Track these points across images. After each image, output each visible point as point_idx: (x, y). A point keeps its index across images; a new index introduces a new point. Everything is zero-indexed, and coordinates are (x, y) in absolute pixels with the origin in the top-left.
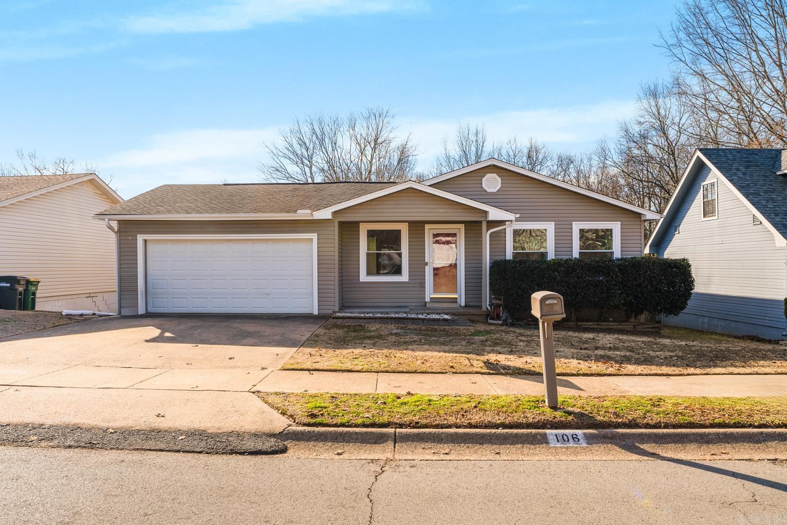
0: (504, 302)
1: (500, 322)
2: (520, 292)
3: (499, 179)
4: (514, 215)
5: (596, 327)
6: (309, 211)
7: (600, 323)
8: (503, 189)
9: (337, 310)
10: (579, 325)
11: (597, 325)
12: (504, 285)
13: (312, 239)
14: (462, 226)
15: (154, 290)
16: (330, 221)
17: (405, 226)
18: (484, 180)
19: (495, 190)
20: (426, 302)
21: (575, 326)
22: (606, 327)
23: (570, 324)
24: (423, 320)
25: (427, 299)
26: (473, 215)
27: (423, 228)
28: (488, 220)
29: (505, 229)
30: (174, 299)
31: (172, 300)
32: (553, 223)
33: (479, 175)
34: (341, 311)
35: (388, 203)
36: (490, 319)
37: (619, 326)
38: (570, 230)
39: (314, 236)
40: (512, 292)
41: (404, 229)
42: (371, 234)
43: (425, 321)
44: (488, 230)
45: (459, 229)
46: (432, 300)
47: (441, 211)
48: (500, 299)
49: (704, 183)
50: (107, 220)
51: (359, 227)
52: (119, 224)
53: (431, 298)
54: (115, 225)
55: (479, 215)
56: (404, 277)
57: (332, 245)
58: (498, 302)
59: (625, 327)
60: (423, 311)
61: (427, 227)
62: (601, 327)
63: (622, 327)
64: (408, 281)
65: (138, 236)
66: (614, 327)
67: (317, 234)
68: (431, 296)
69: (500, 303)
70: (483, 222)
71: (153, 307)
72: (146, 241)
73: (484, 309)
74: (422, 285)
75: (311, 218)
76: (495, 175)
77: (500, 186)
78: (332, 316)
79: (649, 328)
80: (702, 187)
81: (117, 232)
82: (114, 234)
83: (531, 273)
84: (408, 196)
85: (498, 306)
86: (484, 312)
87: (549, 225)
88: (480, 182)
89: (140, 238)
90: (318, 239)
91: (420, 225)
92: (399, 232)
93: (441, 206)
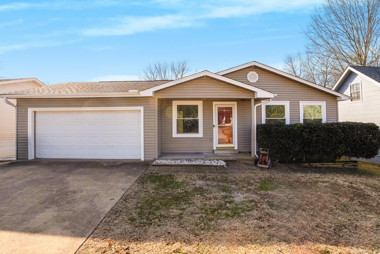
0: (269, 152)
1: (267, 167)
2: (281, 146)
3: (257, 75)
4: (273, 94)
5: (321, 166)
6: (137, 91)
7: (323, 164)
8: (259, 81)
9: (157, 157)
10: (312, 165)
11: (322, 165)
12: (270, 141)
13: (140, 110)
14: (235, 103)
15: (40, 144)
16: (152, 98)
17: (201, 102)
18: (248, 75)
19: (255, 81)
20: (213, 150)
21: (309, 166)
22: (327, 166)
23: (306, 164)
24: (216, 167)
25: (215, 148)
26: (246, 95)
27: (212, 104)
28: (255, 98)
29: (261, 105)
30: (52, 150)
31: (51, 150)
32: (289, 102)
33: (245, 72)
34: (160, 158)
35: (191, 86)
36: (259, 164)
37: (335, 165)
38: (298, 106)
39: (142, 108)
40: (276, 146)
41: (200, 104)
42: (180, 108)
43: (217, 168)
44: (255, 105)
45: (234, 104)
46: (217, 149)
47: (225, 92)
48: (266, 151)
49: (351, 84)
50: (5, 98)
51: (172, 103)
52: (17, 101)
53: (217, 148)
54: (14, 102)
55: (249, 95)
56: (200, 134)
57: (153, 114)
58: (264, 152)
59: (338, 165)
60: (214, 158)
61: (214, 103)
62: (324, 166)
63: (336, 165)
64: (202, 137)
65: (29, 109)
66: (332, 166)
67: (143, 107)
68: (217, 146)
69: (267, 153)
70: (252, 99)
71: (40, 155)
72: (35, 112)
73: (253, 156)
74: (211, 139)
75: (138, 96)
76: (254, 72)
77: (257, 79)
78: (152, 164)
79: (351, 166)
80: (349, 86)
81: (16, 106)
82: (14, 107)
83: (288, 133)
84: (203, 82)
85: (264, 155)
86: (253, 158)
87: (286, 103)
88: (246, 76)
89: (30, 111)
90: (144, 110)
91: (210, 102)
92: (197, 106)
93: (225, 89)
